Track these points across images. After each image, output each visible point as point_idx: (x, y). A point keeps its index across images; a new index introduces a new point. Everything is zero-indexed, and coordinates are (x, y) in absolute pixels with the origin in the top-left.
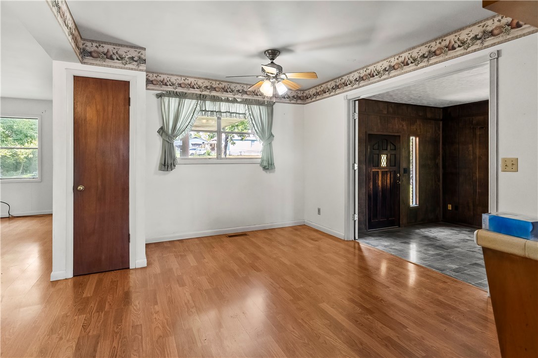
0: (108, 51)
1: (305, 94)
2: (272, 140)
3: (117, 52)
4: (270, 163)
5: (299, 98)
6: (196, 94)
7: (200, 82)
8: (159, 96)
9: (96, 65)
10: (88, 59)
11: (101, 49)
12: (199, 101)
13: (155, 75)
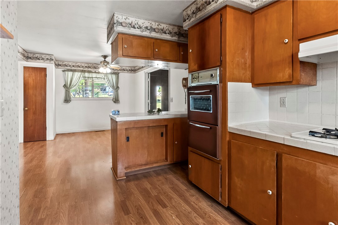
0: (37, 57)
1: (135, 69)
2: (119, 89)
3: (41, 57)
4: (117, 99)
5: (133, 70)
6: (81, 70)
7: (83, 65)
8: (64, 71)
9: (33, 62)
10: (29, 60)
11: (34, 56)
12: (82, 73)
13: (62, 62)
